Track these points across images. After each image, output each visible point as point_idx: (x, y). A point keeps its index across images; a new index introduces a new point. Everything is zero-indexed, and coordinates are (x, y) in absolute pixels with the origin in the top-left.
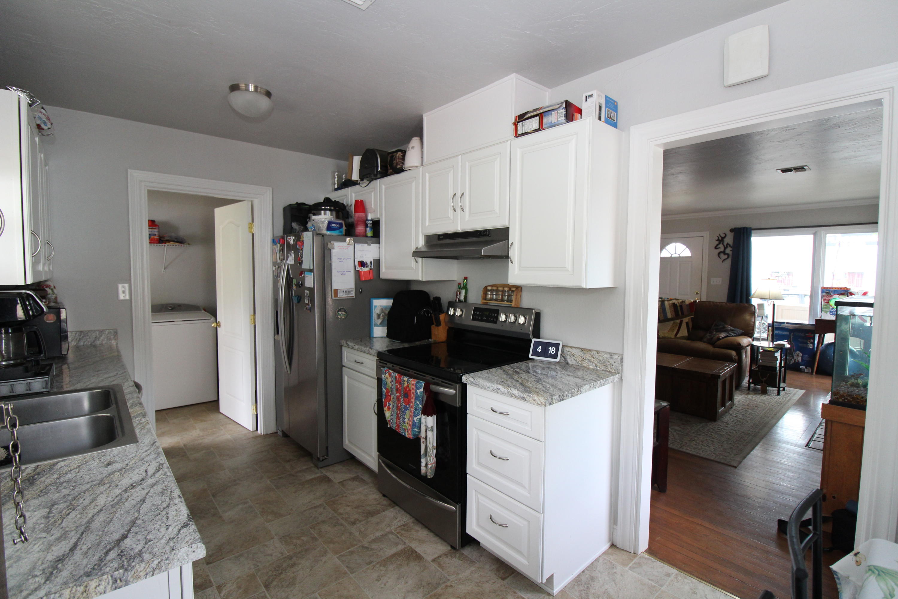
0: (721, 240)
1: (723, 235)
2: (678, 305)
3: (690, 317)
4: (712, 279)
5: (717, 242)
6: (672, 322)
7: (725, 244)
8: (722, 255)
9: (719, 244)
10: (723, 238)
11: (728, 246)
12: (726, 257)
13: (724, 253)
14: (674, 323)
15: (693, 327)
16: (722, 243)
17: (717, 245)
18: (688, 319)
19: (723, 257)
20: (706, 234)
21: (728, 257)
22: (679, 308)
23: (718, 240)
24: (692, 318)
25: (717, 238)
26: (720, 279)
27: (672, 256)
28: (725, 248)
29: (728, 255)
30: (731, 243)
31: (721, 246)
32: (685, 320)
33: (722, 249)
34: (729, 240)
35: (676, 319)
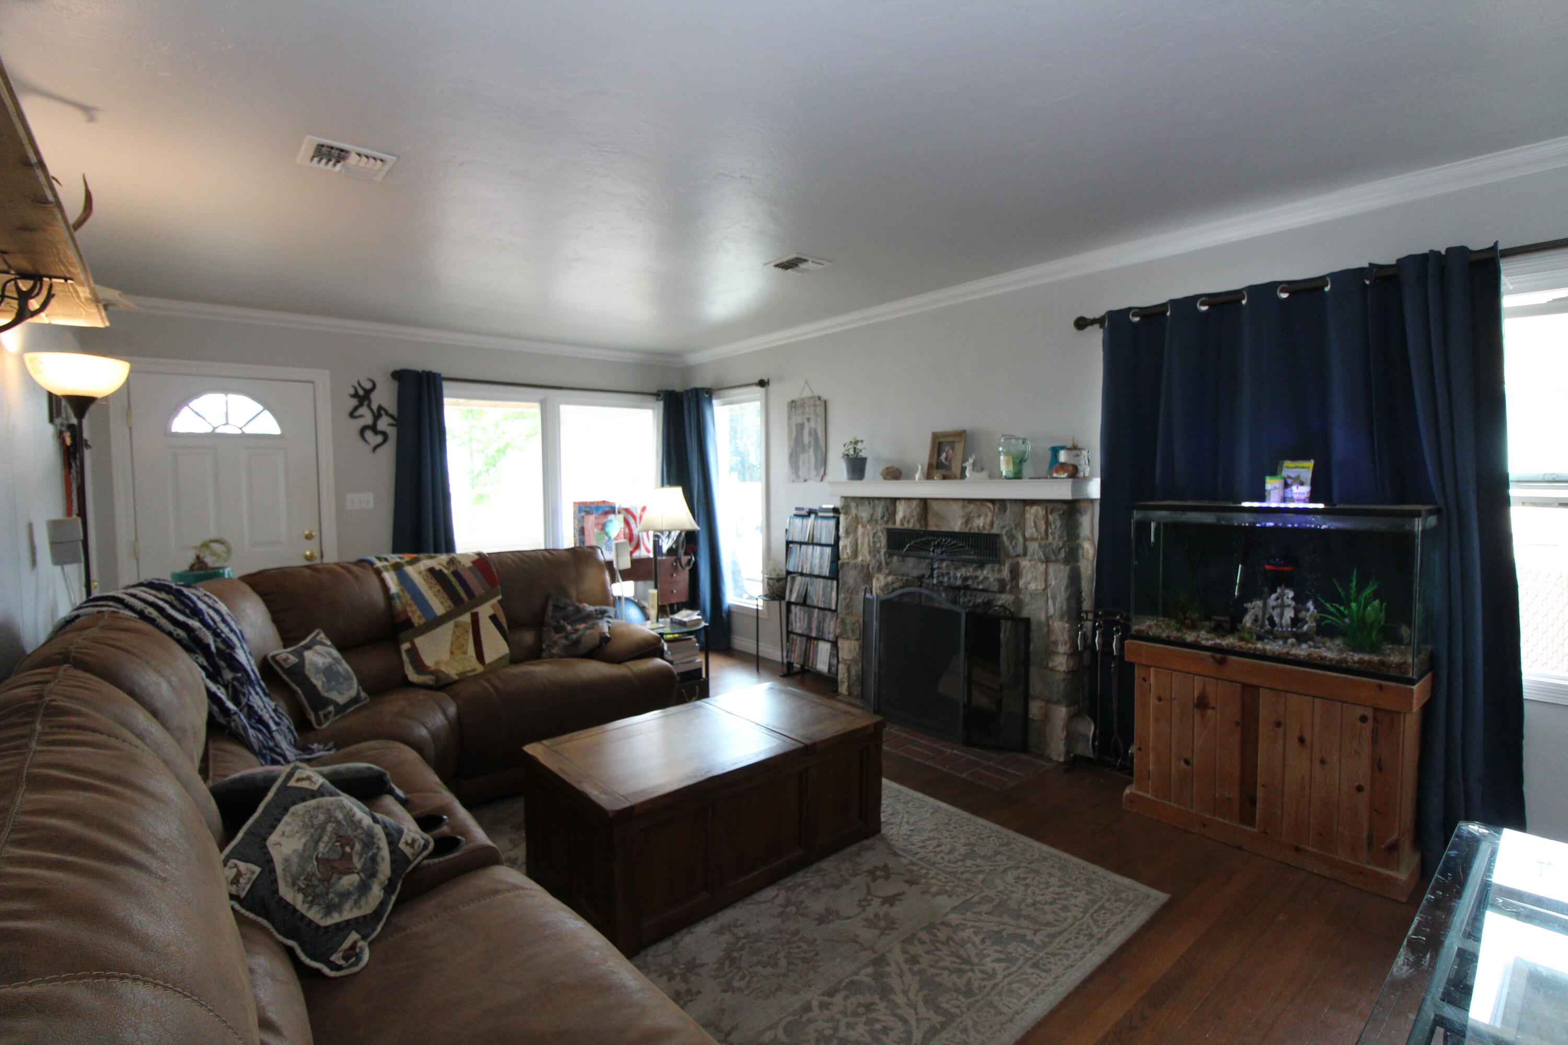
0: (363, 397)
1: (368, 386)
2: (446, 571)
3: (494, 601)
4: (349, 496)
5: (355, 402)
6: (450, 625)
7: (375, 407)
8: (369, 434)
9: (361, 405)
10: (368, 392)
11: (383, 412)
12: (379, 439)
13: (373, 428)
14: (456, 626)
15: (509, 627)
16: (366, 403)
17: (356, 408)
18: (493, 606)
19: (374, 439)
20: (323, 377)
21: (385, 440)
22: (453, 580)
23: (356, 395)
24: (500, 602)
25: (352, 391)
26: (371, 496)
27: (218, 431)
28: (377, 417)
29: (385, 435)
30: (392, 407)
31: (364, 410)
32: (485, 611)
33: (368, 420)
34: (385, 396)
35: (460, 614)
